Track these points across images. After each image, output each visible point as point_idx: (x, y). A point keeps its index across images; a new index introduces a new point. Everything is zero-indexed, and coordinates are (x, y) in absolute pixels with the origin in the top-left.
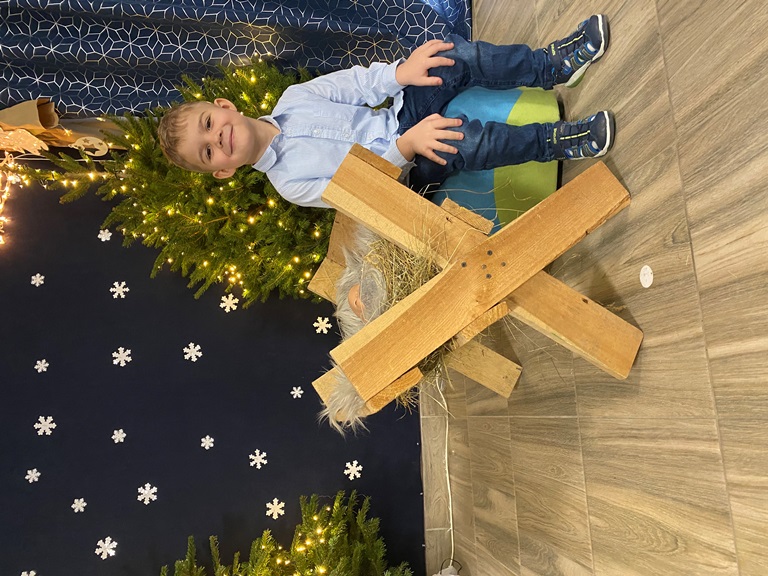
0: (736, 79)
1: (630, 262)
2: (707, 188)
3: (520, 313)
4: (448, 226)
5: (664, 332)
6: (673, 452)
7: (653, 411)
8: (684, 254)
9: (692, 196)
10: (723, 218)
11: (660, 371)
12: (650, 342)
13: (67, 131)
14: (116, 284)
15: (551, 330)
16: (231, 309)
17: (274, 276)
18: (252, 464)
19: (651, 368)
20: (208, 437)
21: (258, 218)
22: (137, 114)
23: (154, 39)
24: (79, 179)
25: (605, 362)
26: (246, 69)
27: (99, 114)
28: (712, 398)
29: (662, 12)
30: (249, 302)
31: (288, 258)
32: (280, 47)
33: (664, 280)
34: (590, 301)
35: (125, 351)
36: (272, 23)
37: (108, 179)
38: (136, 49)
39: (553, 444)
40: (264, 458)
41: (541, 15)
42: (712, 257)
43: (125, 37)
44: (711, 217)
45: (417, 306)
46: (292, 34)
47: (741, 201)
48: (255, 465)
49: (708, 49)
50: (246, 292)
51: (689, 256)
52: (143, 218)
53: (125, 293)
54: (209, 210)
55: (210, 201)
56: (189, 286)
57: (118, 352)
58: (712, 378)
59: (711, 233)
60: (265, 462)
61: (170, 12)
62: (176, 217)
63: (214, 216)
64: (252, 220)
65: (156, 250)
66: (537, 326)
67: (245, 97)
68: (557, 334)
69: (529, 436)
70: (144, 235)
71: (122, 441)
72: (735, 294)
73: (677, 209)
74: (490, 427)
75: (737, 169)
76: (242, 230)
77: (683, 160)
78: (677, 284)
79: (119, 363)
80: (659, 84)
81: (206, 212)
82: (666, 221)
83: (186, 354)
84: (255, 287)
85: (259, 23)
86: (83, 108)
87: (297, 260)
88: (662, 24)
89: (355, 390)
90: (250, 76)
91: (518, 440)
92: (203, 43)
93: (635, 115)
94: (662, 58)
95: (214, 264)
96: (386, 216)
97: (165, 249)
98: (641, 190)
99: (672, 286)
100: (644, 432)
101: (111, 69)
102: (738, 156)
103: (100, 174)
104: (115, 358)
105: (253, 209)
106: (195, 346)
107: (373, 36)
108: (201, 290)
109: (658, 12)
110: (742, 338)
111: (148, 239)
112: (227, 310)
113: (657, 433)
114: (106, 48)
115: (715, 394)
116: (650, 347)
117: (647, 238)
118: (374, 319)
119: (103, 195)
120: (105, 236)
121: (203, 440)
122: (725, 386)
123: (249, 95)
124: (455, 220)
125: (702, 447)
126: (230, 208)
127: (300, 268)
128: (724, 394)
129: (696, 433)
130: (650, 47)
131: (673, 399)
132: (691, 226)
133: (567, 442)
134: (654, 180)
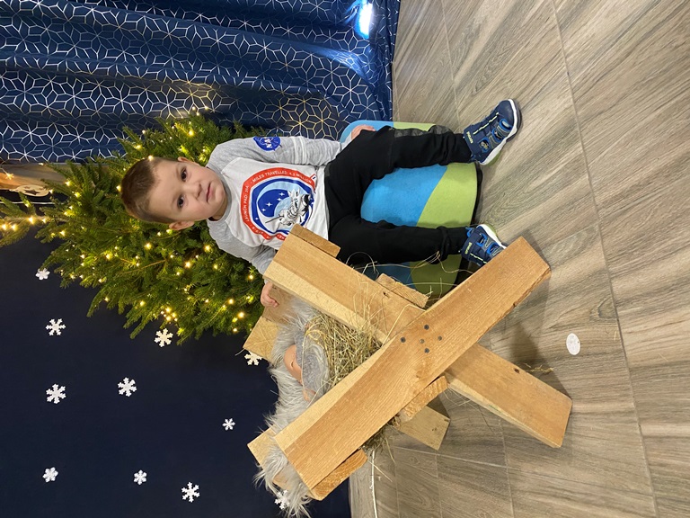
0: (657, 174)
1: (557, 327)
2: (634, 270)
3: (458, 385)
4: (386, 300)
5: (593, 401)
7: (586, 476)
8: (612, 329)
9: (618, 275)
10: (651, 302)
11: (592, 437)
12: (579, 407)
13: (9, 176)
14: (52, 321)
15: (488, 402)
16: (165, 343)
17: (208, 316)
18: (185, 497)
19: (582, 434)
20: (141, 472)
21: (194, 261)
22: (78, 161)
23: (97, 93)
24: (18, 223)
25: (539, 431)
26: (183, 122)
27: (42, 160)
28: (648, 475)
29: (579, 103)
30: (183, 339)
31: (223, 299)
32: (216, 103)
33: (591, 350)
34: (522, 371)
35: (59, 388)
36: (210, 81)
37: (48, 223)
38: (79, 102)
39: (482, 490)
40: (197, 491)
41: (459, 89)
42: (640, 337)
43: (69, 91)
44: (637, 298)
45: (360, 384)
46: (227, 91)
47: (668, 289)
48: (188, 498)
49: (626, 143)
50: (181, 331)
51: (617, 332)
52: (81, 261)
53: (61, 330)
54: (147, 255)
55: (148, 246)
56: (125, 326)
57: (52, 389)
58: (647, 455)
59: (639, 314)
60: (198, 495)
61: (113, 70)
62: (115, 261)
63: (151, 260)
64: (188, 265)
65: (94, 290)
66: (475, 398)
67: (183, 149)
68: (494, 406)
69: (456, 478)
70: (81, 277)
71: (53, 479)
72: (667, 377)
73: (602, 286)
74: (416, 461)
75: (663, 258)
76: (178, 274)
77: (607, 241)
78: (605, 356)
79: (53, 400)
80: (577, 167)
81: (144, 255)
82: (592, 295)
83: (121, 389)
84: (190, 326)
85: (197, 81)
86: (25, 155)
87: (231, 301)
88: (579, 113)
89: (299, 477)
90: (189, 130)
91: (446, 478)
92: (144, 97)
93: (556, 192)
94: (580, 144)
95: (150, 305)
96: (326, 293)
97: (102, 291)
98: (563, 262)
99: (600, 358)
100: (577, 496)
101: (54, 119)
102: (663, 246)
103: (40, 218)
104: (49, 395)
105: (189, 254)
106: (130, 381)
107: (303, 95)
108: (138, 330)
109: (575, 102)
110: (677, 421)
111: (85, 280)
112: (162, 345)
113: (592, 499)
114: (50, 100)
115: (651, 471)
116: (579, 413)
117: (573, 307)
118: (317, 398)
119: (41, 238)
120: (43, 275)
121: (136, 475)
122: (661, 465)
123: (187, 148)
124: (391, 294)
126: (167, 253)
127: (234, 309)
128: (659, 473)
129: (632, 507)
130: (566, 133)
131: (606, 469)
132: (617, 304)
133: (497, 490)
134: (577, 254)
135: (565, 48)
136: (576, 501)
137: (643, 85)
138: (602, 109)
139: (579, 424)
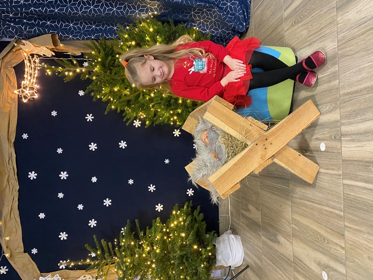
0: (365, 89)
1: (317, 139)
2: (350, 124)
4: (251, 128)
5: (328, 169)
6: (326, 211)
7: (321, 195)
8: (338, 144)
9: (342, 124)
10: (354, 137)
11: (324, 181)
12: (321, 170)
14: (88, 115)
18: (149, 190)
19: (321, 180)
22: (94, 39)
23: (102, 5)
24: (73, 71)
27: (78, 39)
28: (343, 197)
29: (339, 48)
31: (168, 111)
32: (161, 9)
33: (329, 150)
34: (301, 155)
35: (94, 144)
36: (158, 0)
38: (94, 10)
40: (154, 188)
42: (348, 149)
43: (89, 4)
44: (349, 135)
46: (167, 5)
47: (361, 134)
48: (151, 191)
49: (356, 72)
50: (147, 122)
51: (340, 146)
52: (103, 90)
53: (92, 119)
54: (133, 89)
56: (124, 120)
58: (343, 190)
59: (349, 141)
63: (135, 92)
67: (148, 38)
69: (268, 190)
70: (102, 97)
71: (96, 181)
72: (355, 165)
73: (338, 127)
74: (250, 181)
76: (147, 98)
77: (342, 110)
78: (334, 154)
79: (92, 149)
80: (335, 76)
81: (131, 89)
82: (333, 130)
83: (120, 145)
84: (152, 121)
86: (71, 37)
87: (171, 112)
90: (150, 28)
91: (263, 189)
92: (125, 7)
93: (324, 84)
94: (337, 66)
96: (228, 125)
98: (324, 113)
99: (332, 154)
101: (82, 18)
103: (81, 69)
104: (90, 147)
106: (124, 142)
110: (355, 181)
111: (104, 99)
112: (137, 126)
113: (321, 203)
114: (81, 9)
117: (325, 133)
119: (83, 78)
120: (81, 93)
121: (129, 181)
122: (348, 194)
125: (337, 212)
128: (347, 197)
129: (335, 207)
131: (328, 193)
132: (342, 135)
133: (285, 196)
134: (330, 112)
135: (338, 20)
136: (316, 203)
137: (366, 50)
138: (348, 54)
139: (321, 176)
